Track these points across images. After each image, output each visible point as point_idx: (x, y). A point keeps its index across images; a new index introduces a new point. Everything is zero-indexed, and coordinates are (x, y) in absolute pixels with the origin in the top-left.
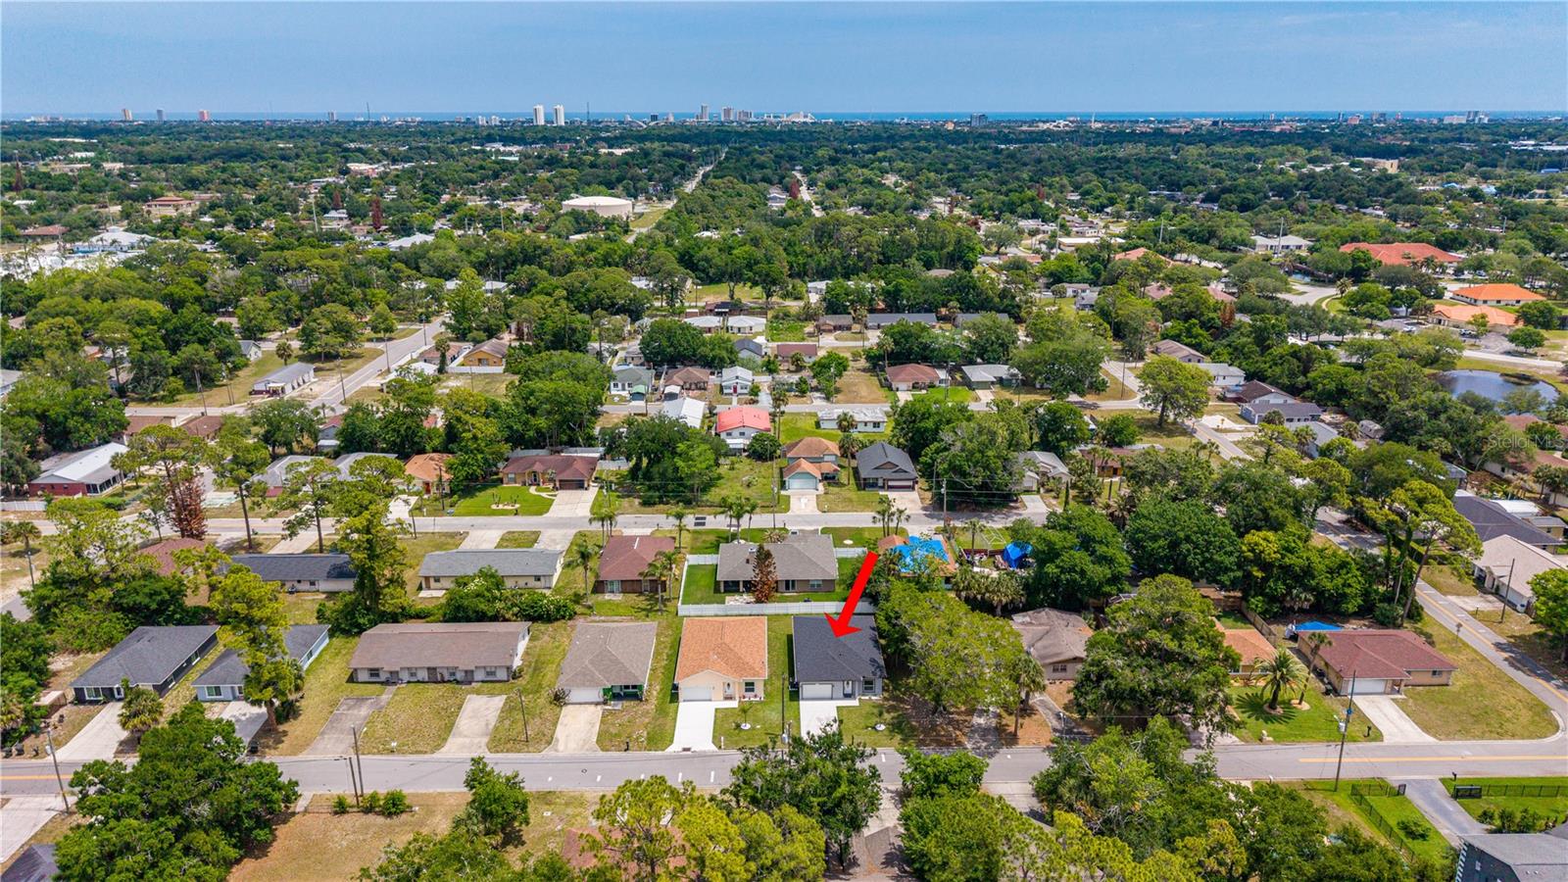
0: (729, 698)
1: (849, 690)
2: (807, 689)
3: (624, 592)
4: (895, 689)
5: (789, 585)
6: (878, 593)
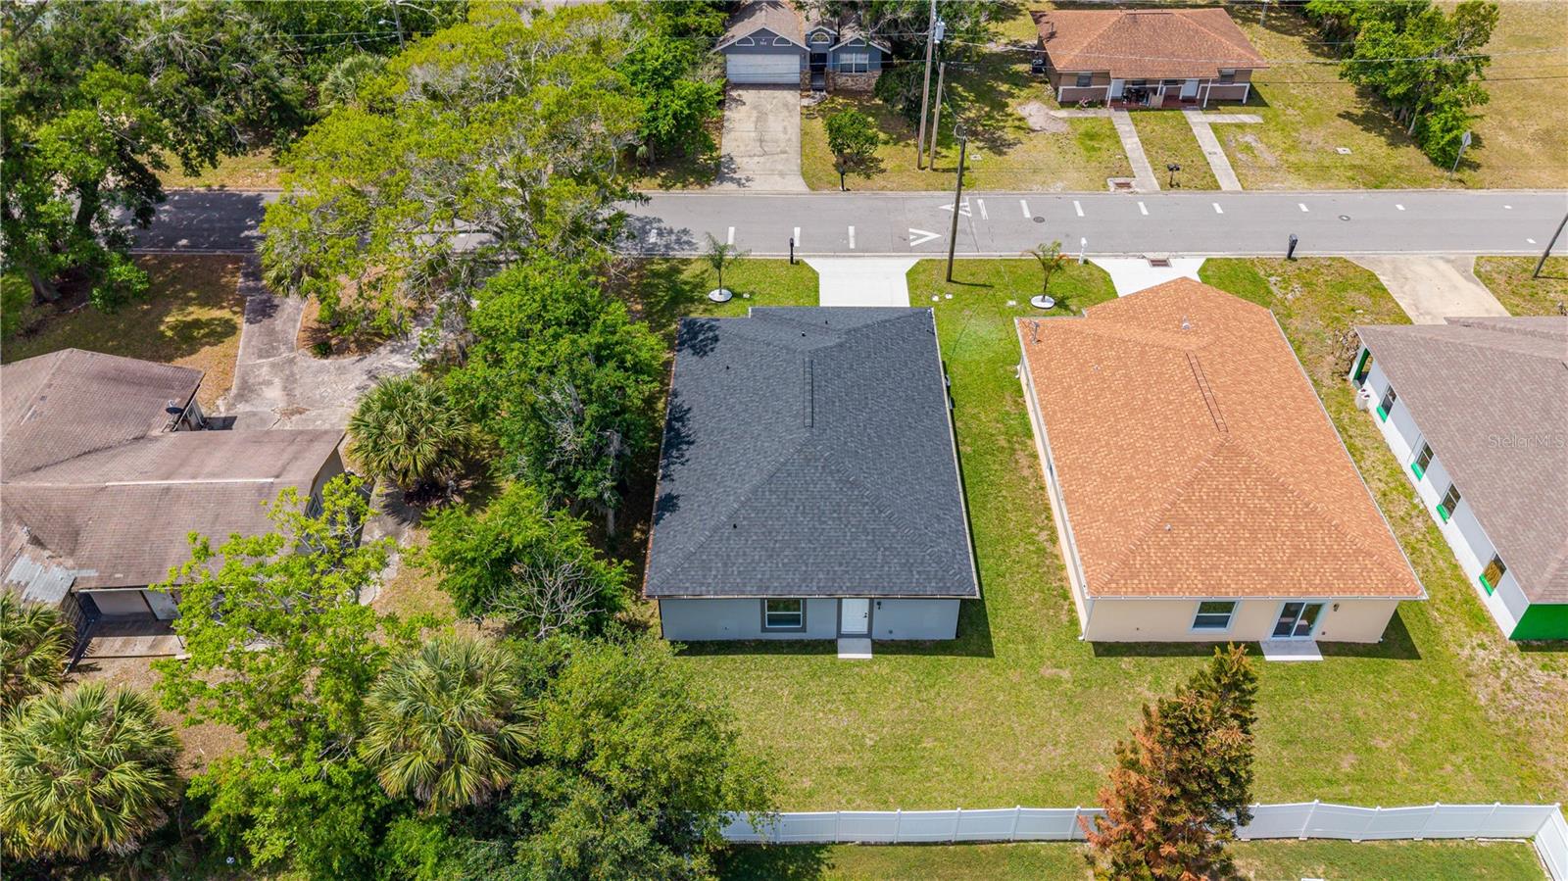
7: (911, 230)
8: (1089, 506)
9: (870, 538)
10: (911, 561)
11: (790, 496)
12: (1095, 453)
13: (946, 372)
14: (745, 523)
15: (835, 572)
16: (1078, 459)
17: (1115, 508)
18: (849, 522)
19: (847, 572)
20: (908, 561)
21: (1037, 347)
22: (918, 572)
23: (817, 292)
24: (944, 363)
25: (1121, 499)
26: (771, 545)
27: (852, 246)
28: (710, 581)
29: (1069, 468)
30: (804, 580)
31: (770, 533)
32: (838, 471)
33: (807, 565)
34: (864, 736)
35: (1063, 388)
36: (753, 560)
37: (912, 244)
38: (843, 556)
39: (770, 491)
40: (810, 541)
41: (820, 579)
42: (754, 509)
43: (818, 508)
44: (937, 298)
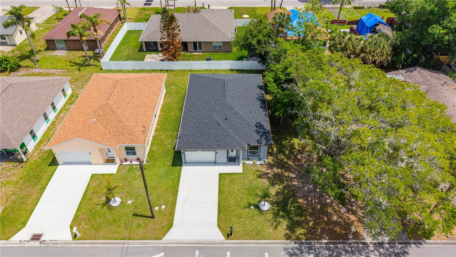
0: (110, 161)
1: (233, 154)
2: (189, 155)
3: (69, 49)
4: (280, 151)
5: (197, 46)
6: (267, 53)
12: (148, 94)
16: (153, 95)
27: (197, 252)
29: (156, 95)
37: (162, 254)
44: (163, 207)
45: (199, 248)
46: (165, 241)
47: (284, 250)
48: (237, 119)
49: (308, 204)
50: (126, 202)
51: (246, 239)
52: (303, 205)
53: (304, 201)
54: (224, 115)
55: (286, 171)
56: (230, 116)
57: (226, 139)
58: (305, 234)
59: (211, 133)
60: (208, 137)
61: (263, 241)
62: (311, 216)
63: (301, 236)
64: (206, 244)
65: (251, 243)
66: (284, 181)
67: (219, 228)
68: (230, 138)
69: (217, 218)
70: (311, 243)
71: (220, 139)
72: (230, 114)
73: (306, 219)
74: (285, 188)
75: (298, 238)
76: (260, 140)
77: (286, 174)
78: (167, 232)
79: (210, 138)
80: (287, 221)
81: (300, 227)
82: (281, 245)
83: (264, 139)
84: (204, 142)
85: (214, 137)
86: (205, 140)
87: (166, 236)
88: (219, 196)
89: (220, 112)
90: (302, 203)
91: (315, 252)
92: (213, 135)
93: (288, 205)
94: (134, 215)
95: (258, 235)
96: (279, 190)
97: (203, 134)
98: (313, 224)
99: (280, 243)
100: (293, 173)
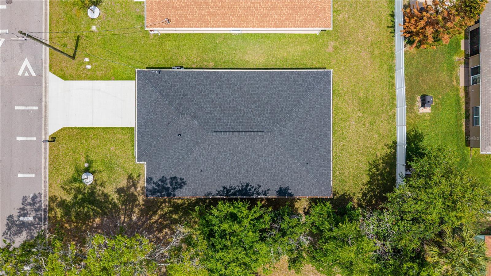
7: (20, 74)
8: (286, 19)
9: (311, 109)
10: (320, 94)
11: (295, 141)
12: (257, 10)
13: (171, 68)
14: (306, 160)
15: (324, 124)
16: (257, 18)
17: (291, 8)
18: (305, 118)
19: (324, 119)
20: (320, 95)
21: (173, 21)
22: (324, 92)
23: (83, 128)
24: (147, 68)
25: (288, 5)
26: (314, 149)
27: (36, 108)
28: (327, 172)
29: (261, 22)
30: (326, 136)
31: (309, 149)
32: (285, 121)
33: (321, 135)
34: (359, 116)
35: (208, 15)
36: (319, 156)
37: (33, 74)
38: (318, 121)
39: (293, 150)
40: (313, 133)
41: (326, 130)
42: (300, 156)
43: (300, 130)
44: (89, 67)
45: (40, 110)
46: (48, 75)
47: (39, 193)
48: (180, 151)
49: (92, 227)
50: (94, 24)
51: (49, 157)
52: (91, 222)
53: (97, 224)
54: (186, 132)
55: (141, 210)
56: (184, 140)
57: (148, 135)
58: (55, 217)
59: (157, 114)
60: (151, 110)
61: (48, 173)
62: (76, 227)
63: (53, 212)
64: (45, 116)
65: (45, 162)
66: (125, 205)
67: (62, 129)
68: (150, 140)
69: (74, 126)
70: (45, 221)
71: (148, 126)
72: (188, 141)
73: (72, 221)
74: (115, 205)
75: (51, 209)
76: (152, 182)
77: (136, 210)
78: (58, 75)
79: (150, 113)
80: (71, 202)
81: (63, 213)
82: (43, 191)
83: (153, 187)
84: (146, 105)
85: (151, 118)
86: (147, 106)
87: (54, 75)
88: (101, 127)
89: (190, 126)
90: (94, 221)
91: (36, 223)
92: (154, 116)
93: (90, 204)
94: (78, 37)
95: (54, 169)
96: (110, 198)
97: (155, 103)
98: (66, 227)
99: (45, 190)
100: (139, 219)
